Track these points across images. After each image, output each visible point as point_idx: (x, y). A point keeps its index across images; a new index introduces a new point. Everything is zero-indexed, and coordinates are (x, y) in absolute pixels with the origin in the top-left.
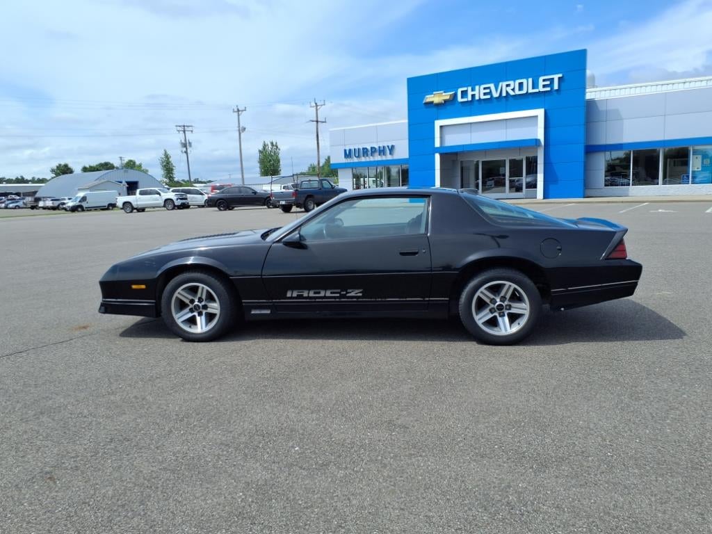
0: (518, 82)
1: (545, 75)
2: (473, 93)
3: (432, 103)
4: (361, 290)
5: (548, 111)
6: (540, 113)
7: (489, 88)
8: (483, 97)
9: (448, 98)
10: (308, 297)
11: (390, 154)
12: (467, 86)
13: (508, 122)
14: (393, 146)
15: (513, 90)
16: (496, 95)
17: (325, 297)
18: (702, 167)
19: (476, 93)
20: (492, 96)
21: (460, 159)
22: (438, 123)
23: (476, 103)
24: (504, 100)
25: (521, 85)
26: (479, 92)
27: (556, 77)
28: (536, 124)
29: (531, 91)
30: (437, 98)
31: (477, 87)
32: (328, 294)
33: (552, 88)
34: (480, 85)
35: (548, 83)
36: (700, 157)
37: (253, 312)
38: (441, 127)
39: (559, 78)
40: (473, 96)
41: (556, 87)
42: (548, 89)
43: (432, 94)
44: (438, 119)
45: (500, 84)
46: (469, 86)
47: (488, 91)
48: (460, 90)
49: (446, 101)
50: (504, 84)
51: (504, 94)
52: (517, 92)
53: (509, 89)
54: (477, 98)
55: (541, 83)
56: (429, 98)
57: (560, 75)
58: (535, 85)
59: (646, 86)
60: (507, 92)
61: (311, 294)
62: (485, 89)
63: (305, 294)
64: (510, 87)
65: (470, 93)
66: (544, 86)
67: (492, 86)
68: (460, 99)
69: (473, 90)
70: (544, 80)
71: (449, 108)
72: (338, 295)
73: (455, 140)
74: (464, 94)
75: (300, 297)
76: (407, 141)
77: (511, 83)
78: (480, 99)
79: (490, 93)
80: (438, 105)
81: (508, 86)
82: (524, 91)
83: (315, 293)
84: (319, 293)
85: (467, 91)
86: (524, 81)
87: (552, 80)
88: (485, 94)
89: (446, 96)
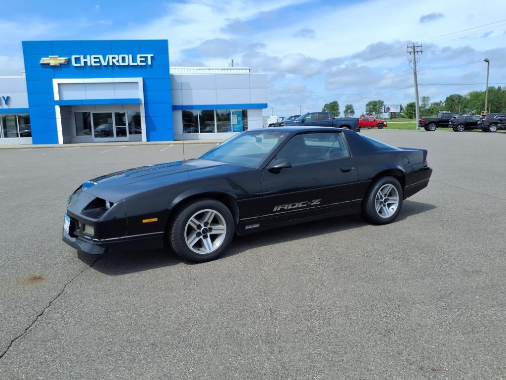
0: (121, 56)
1: (141, 54)
2: (85, 60)
3: (48, 64)
4: (320, 200)
5: (145, 80)
6: (140, 80)
7: (98, 58)
8: (93, 64)
9: (63, 62)
10: (288, 210)
11: (6, 103)
12: (80, 54)
13: (116, 85)
14: (8, 98)
15: (118, 61)
16: (104, 64)
17: (298, 208)
18: (238, 122)
19: (88, 60)
20: (101, 64)
21: (74, 110)
22: (56, 82)
23: (88, 68)
24: (111, 68)
25: (123, 58)
26: (91, 60)
27: (149, 56)
28: (138, 89)
29: (131, 63)
30: (53, 61)
31: (88, 57)
32: (300, 205)
33: (147, 63)
34: (91, 55)
35: (144, 59)
36: (236, 116)
37: (247, 228)
38: (59, 84)
39: (151, 57)
40: (85, 63)
41: (149, 63)
42: (144, 64)
43: (48, 57)
44: (55, 78)
45: (108, 56)
46: (82, 54)
47: (98, 60)
48: (73, 58)
49: (61, 64)
50: (111, 56)
51: (111, 64)
52: (121, 63)
53: (115, 61)
54: (89, 64)
55: (139, 59)
56: (44, 60)
57: (152, 55)
58: (134, 60)
59: (203, 69)
60: (113, 62)
61: (290, 207)
62: (95, 58)
63: (286, 208)
64: (116, 59)
65: (82, 60)
66: (141, 61)
67: (101, 57)
68: (74, 64)
69: (84, 58)
70: (141, 57)
71: (64, 70)
72: (306, 205)
73: (70, 96)
74: (77, 60)
75: (282, 210)
76: (26, 94)
77: (116, 56)
78: (91, 66)
79: (99, 62)
80: (54, 67)
81: (113, 58)
82: (127, 64)
83: (292, 206)
84: (295, 205)
85: (79, 58)
86: (126, 56)
87: (146, 58)
88: (95, 62)
89: (62, 60)
